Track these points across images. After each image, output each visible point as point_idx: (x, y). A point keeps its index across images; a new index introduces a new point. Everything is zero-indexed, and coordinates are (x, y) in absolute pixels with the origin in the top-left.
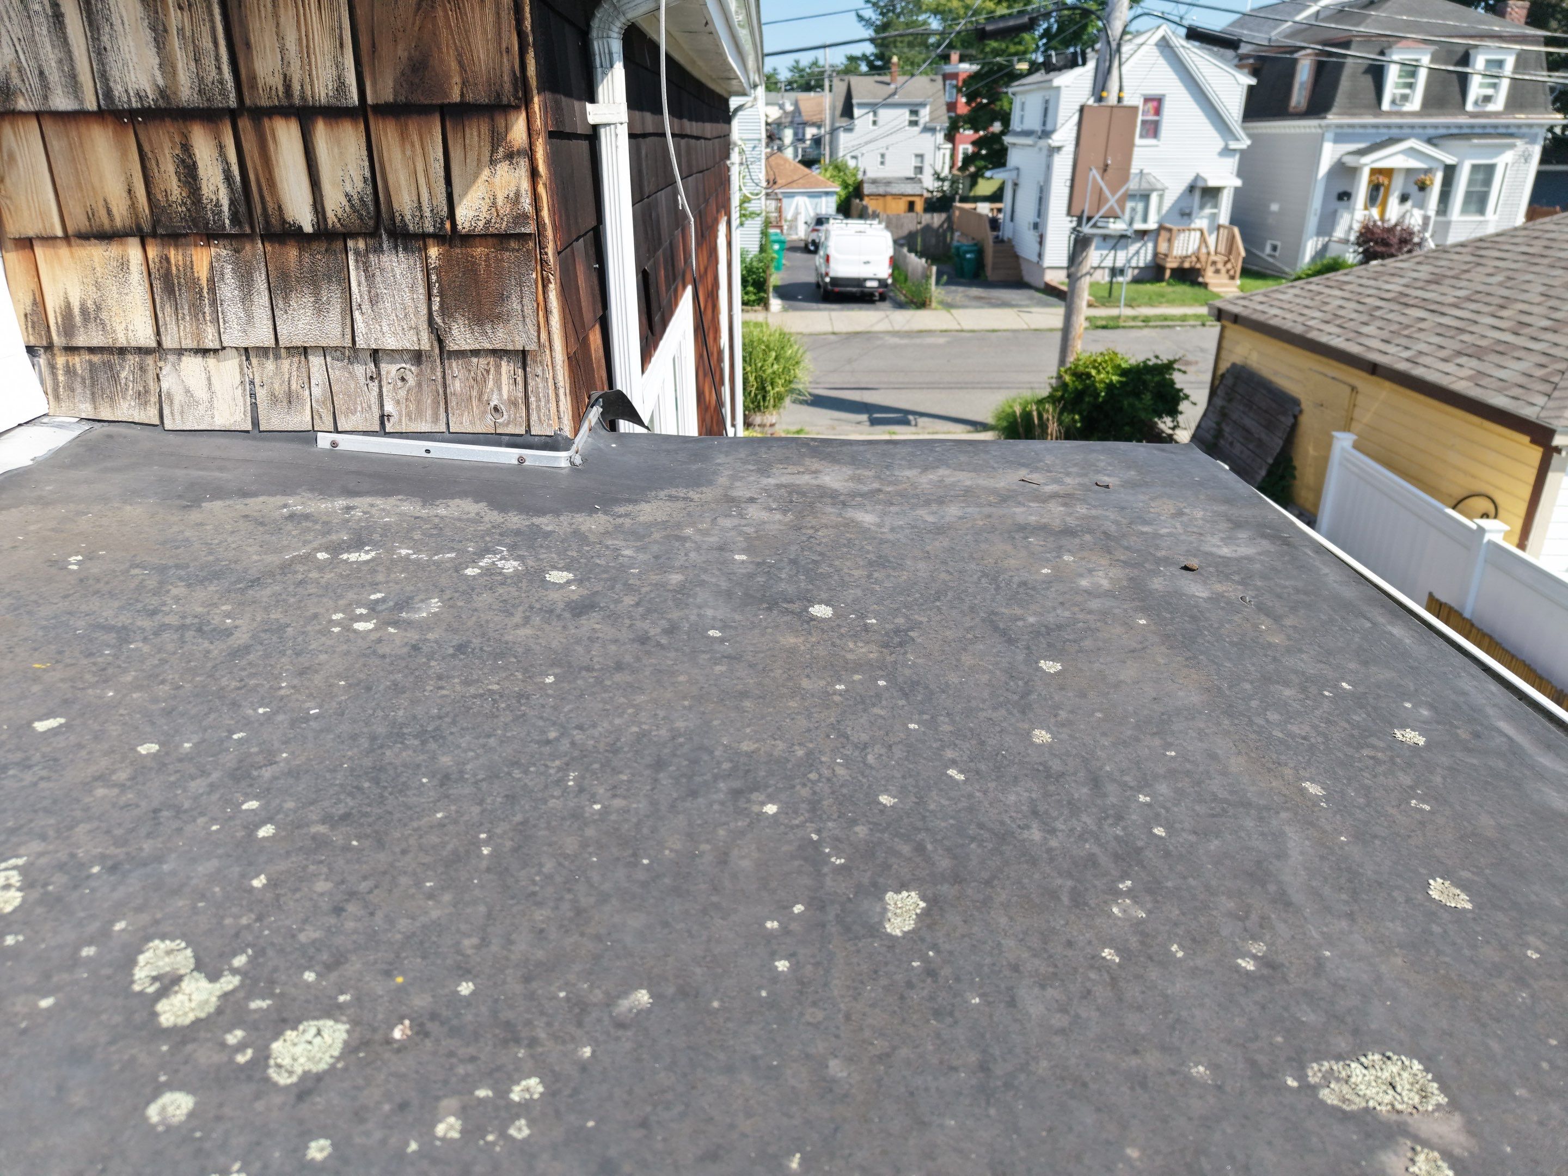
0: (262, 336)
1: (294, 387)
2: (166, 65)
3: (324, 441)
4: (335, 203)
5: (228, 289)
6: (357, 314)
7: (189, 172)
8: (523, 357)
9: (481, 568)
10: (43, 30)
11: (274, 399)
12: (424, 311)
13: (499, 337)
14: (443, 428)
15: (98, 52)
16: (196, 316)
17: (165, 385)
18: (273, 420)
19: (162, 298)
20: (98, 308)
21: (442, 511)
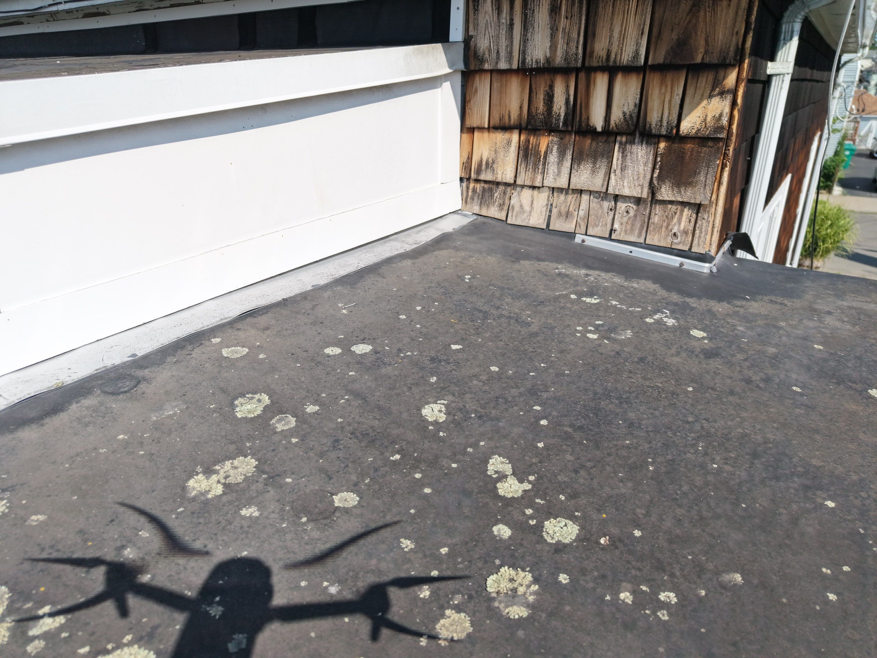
0: (562, 182)
1: (571, 209)
2: (553, 47)
3: (578, 239)
4: (616, 116)
5: (553, 158)
6: (612, 175)
7: (550, 99)
8: (698, 208)
9: (654, 319)
10: (503, 32)
11: (560, 214)
12: (648, 177)
13: (687, 195)
14: (642, 241)
15: (525, 41)
16: (535, 169)
17: (512, 202)
18: (557, 225)
19: (522, 160)
20: (493, 162)
21: (635, 285)
